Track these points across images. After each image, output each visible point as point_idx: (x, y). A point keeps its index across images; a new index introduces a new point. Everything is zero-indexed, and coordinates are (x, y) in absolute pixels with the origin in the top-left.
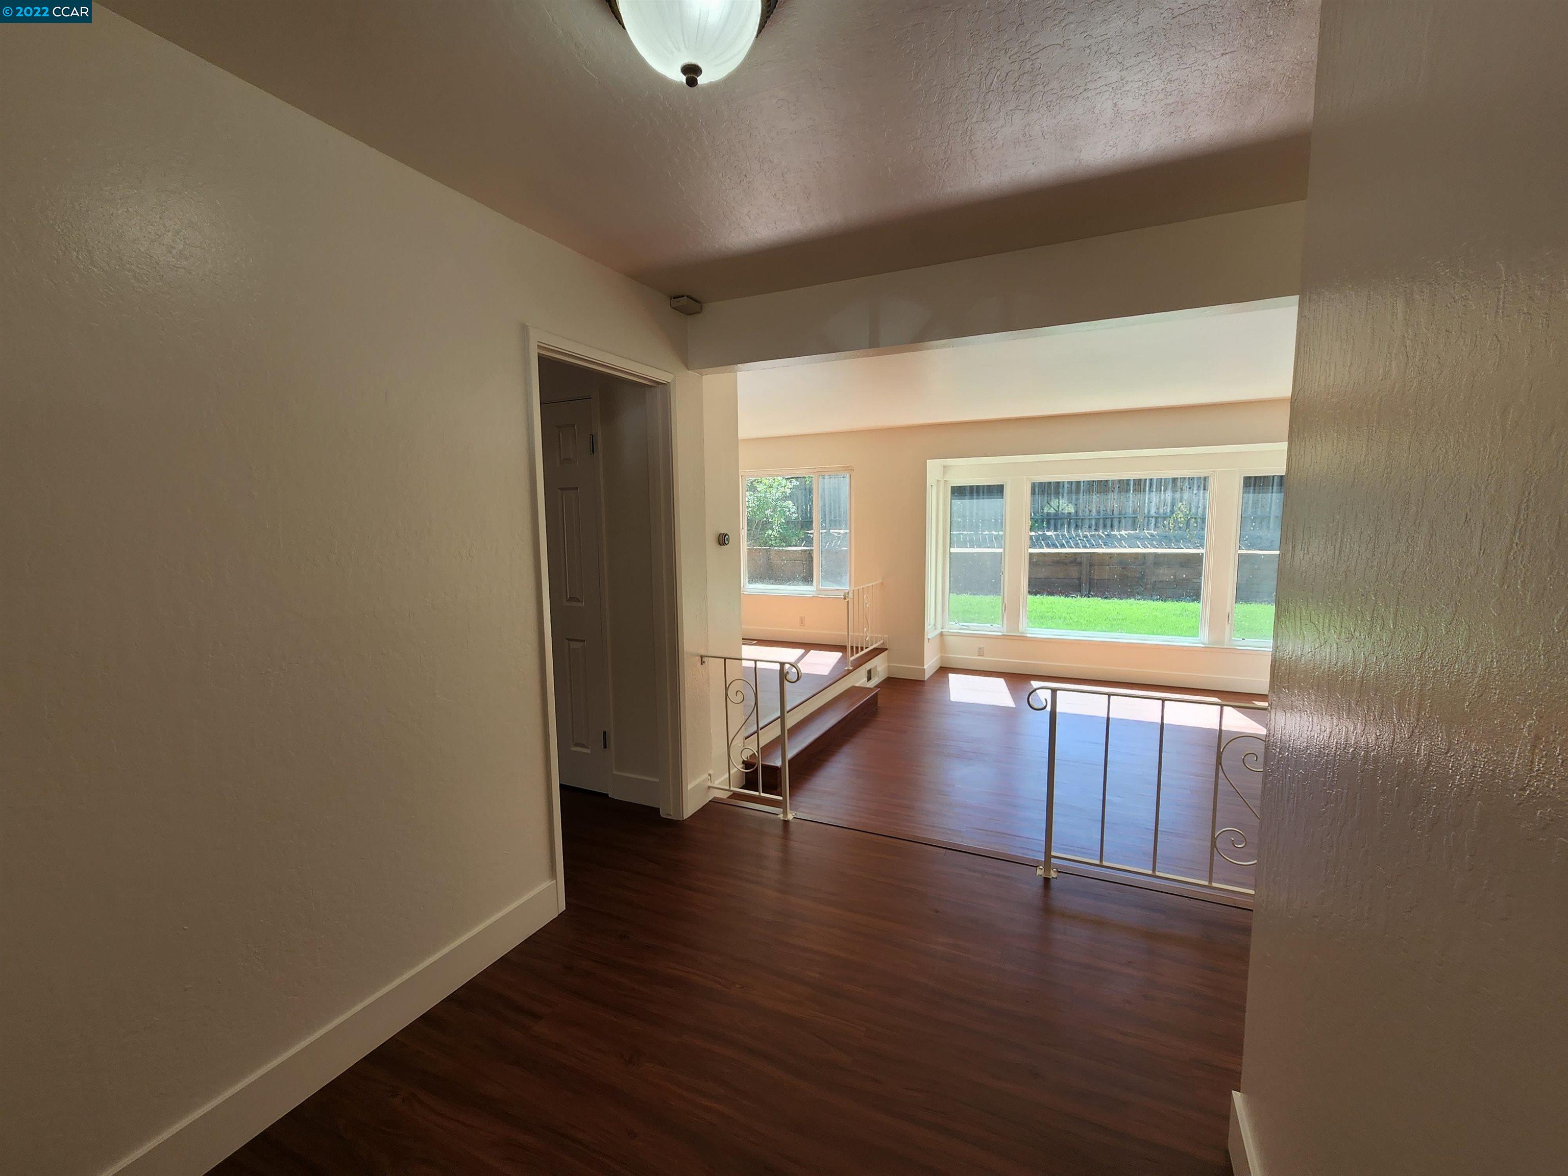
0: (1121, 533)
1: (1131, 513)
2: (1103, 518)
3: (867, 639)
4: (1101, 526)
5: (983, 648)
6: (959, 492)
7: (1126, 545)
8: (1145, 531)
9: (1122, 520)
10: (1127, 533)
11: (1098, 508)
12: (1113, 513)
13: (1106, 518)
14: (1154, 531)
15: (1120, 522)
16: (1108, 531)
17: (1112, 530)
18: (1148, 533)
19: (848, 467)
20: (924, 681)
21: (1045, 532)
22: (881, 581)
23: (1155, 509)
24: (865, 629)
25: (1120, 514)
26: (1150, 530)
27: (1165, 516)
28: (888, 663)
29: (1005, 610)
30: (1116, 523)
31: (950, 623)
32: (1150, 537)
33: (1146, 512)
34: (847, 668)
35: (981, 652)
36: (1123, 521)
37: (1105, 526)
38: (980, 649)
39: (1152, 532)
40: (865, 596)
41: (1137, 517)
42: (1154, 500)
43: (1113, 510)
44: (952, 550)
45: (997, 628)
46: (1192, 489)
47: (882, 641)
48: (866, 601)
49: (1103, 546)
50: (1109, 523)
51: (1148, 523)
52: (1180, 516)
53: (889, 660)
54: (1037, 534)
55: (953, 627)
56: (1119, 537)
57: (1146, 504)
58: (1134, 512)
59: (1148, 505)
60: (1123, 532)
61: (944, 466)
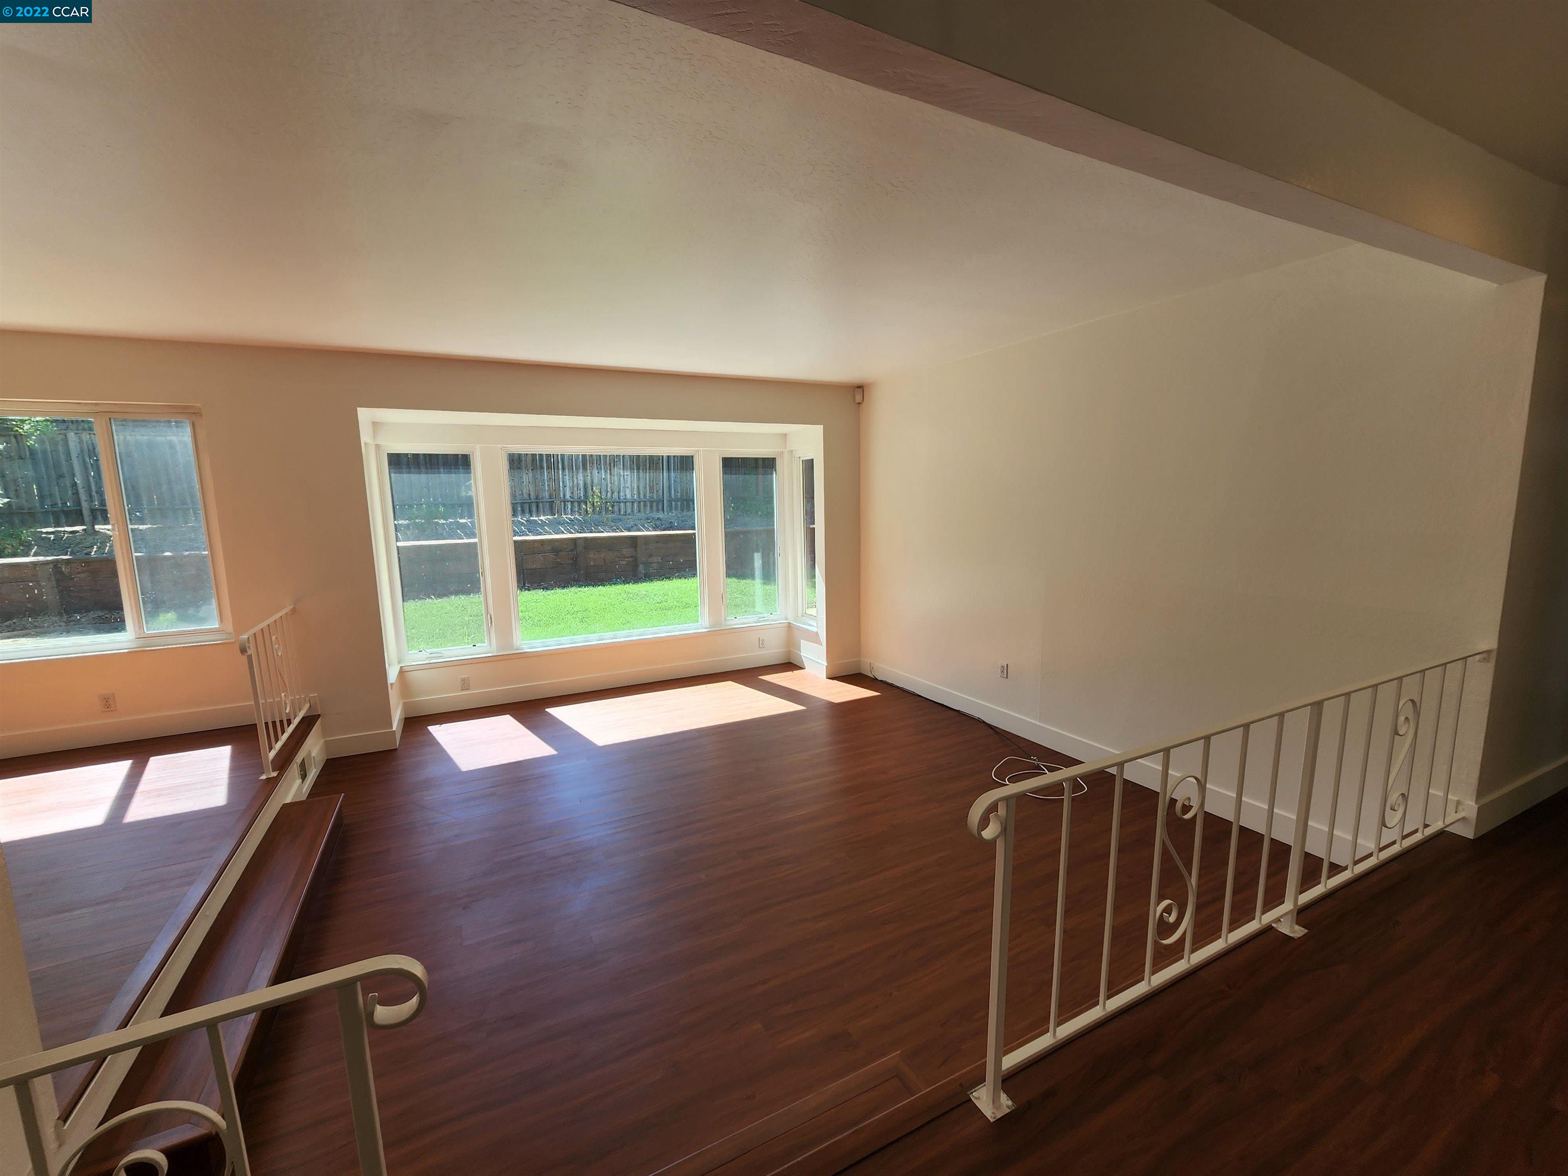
0: (540, 518)
1: (547, 497)
2: (520, 503)
3: (287, 711)
4: (519, 512)
5: (468, 677)
6: (397, 462)
7: (551, 531)
8: (563, 516)
9: (539, 504)
10: (546, 517)
11: (514, 492)
12: (530, 497)
13: (524, 503)
14: (572, 516)
15: (537, 507)
16: (527, 517)
17: (531, 516)
18: (566, 517)
19: (187, 407)
20: (396, 749)
21: (458, 520)
22: (291, 607)
23: (570, 493)
24: (283, 694)
25: (536, 499)
26: (567, 514)
27: (580, 500)
28: (324, 737)
29: (491, 622)
30: (534, 508)
31: (410, 652)
32: (569, 521)
33: (562, 496)
34: (264, 777)
35: (465, 685)
36: (541, 505)
37: (523, 512)
38: (463, 680)
39: (570, 516)
40: (273, 638)
41: (554, 501)
42: (568, 484)
43: (530, 495)
44: (399, 544)
45: (485, 648)
46: (600, 473)
47: (307, 706)
48: (277, 646)
49: (528, 533)
50: (526, 507)
51: (564, 507)
52: (596, 500)
53: (324, 732)
54: (448, 522)
55: (416, 657)
56: (540, 522)
57: (561, 488)
58: (551, 496)
59: (563, 489)
60: (542, 518)
61: (373, 423)
